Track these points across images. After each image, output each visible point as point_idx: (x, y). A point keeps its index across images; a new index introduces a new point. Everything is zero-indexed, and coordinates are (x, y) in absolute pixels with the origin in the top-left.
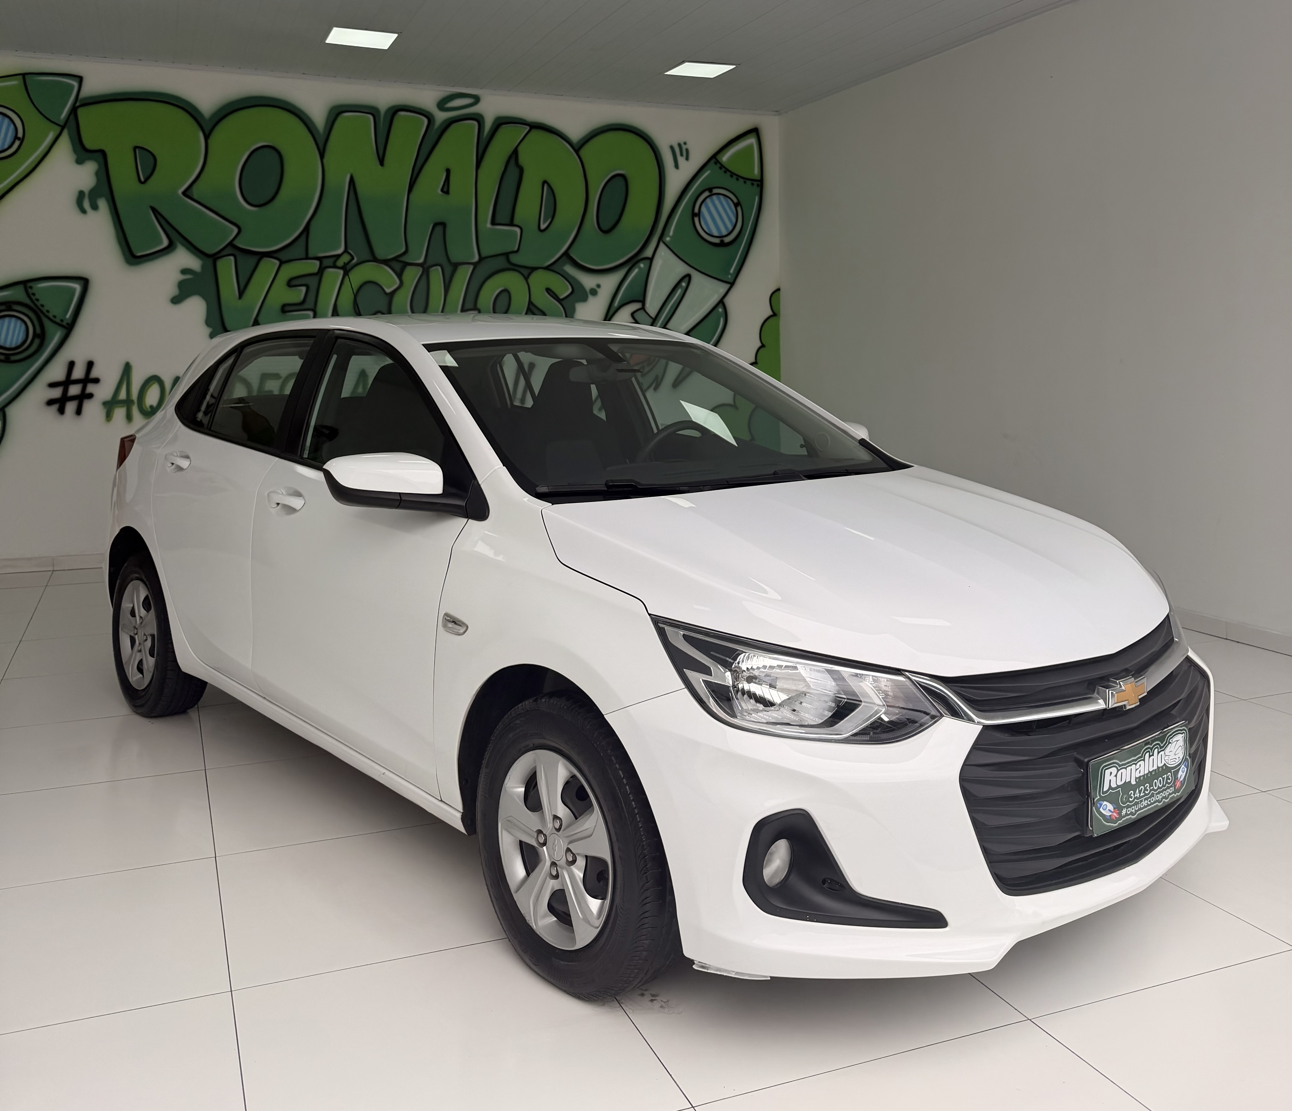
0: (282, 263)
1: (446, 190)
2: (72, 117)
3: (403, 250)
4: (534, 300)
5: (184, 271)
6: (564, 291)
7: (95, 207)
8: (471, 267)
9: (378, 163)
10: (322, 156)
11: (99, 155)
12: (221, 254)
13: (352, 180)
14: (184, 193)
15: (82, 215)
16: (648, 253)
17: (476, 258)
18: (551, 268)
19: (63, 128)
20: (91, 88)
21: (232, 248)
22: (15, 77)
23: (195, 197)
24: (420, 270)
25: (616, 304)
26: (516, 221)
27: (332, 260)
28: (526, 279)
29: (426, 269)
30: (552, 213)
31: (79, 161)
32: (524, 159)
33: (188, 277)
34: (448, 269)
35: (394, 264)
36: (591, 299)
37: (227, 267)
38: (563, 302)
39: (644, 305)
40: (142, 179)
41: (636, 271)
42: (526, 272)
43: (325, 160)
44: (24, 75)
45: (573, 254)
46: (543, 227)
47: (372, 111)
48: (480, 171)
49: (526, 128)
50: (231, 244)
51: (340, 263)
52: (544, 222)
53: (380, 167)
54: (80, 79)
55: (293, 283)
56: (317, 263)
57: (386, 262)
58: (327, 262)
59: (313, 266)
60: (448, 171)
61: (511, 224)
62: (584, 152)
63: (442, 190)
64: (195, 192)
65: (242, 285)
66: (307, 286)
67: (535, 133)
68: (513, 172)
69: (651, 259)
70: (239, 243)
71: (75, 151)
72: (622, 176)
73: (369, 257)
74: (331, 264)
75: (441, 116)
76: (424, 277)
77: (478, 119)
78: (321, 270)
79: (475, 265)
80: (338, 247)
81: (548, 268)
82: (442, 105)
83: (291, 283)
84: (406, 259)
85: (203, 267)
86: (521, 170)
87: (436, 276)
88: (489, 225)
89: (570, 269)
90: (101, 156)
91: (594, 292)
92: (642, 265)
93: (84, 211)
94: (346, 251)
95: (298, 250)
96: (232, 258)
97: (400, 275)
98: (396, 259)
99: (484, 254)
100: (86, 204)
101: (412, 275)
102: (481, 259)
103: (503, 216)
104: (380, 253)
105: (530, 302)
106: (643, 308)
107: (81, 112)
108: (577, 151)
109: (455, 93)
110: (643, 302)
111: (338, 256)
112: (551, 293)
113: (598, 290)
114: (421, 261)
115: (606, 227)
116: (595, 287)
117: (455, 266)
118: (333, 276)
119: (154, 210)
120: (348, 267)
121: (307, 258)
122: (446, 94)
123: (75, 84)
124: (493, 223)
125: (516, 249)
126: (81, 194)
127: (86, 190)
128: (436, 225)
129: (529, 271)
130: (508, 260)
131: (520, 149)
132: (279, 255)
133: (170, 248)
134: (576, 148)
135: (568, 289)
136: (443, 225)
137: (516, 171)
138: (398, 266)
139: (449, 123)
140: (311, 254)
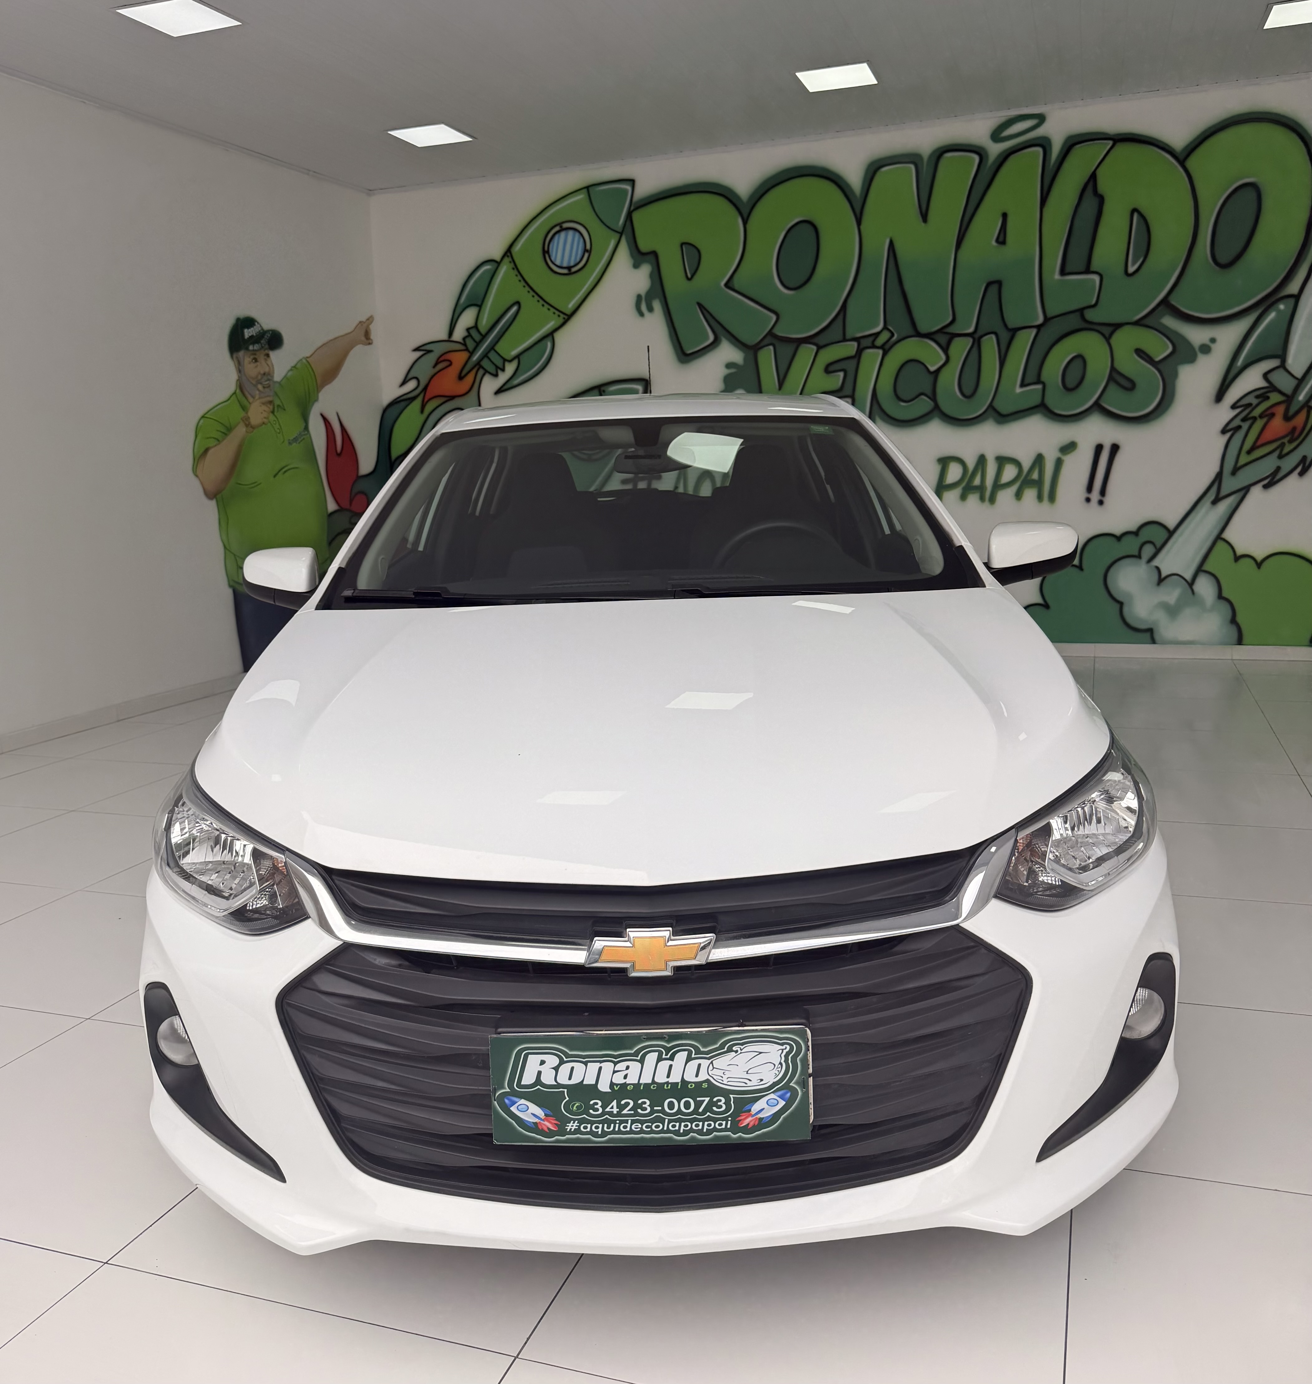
0: (819, 348)
1: (1002, 240)
2: (628, 223)
3: (950, 319)
4: (1118, 365)
5: (729, 365)
6: (1161, 349)
7: (650, 309)
8: (1034, 331)
9: (920, 219)
10: (859, 222)
11: (652, 257)
12: (762, 344)
13: (891, 243)
14: (727, 285)
15: (640, 318)
16: (1293, 288)
17: (1041, 320)
18: (1146, 322)
19: (621, 234)
20: (643, 189)
21: (772, 338)
22: (579, 192)
23: (736, 287)
24: (970, 341)
25: (1240, 362)
26: (1095, 265)
27: (871, 339)
28: (1108, 339)
29: (976, 338)
30: (1145, 249)
31: (636, 266)
32: (1104, 185)
33: (733, 370)
34: (1005, 336)
35: (938, 337)
36: (1202, 360)
37: (767, 357)
38: (1160, 366)
39: (1284, 361)
40: (689, 276)
41: (1272, 315)
42: (1107, 331)
43: (862, 227)
44: (588, 188)
45: (1174, 301)
46: (1131, 269)
47: (912, 158)
48: (1045, 210)
49: (1109, 144)
50: (770, 333)
51: (880, 341)
52: (1133, 264)
53: (923, 224)
54: (632, 182)
55: (831, 368)
56: (855, 344)
57: (929, 336)
58: (865, 343)
59: (850, 348)
60: (1005, 216)
61: (1088, 271)
62: (1192, 163)
63: (997, 241)
64: (736, 283)
65: (781, 377)
66: (845, 371)
67: (1122, 149)
68: (1090, 204)
69: (1297, 298)
70: (779, 332)
71: (632, 255)
72: (1253, 185)
73: (911, 332)
74: (870, 345)
75: (995, 149)
76: (975, 350)
77: (1044, 144)
78: (860, 352)
79: (1039, 327)
80: (876, 325)
81: (1138, 323)
82: (996, 136)
83: (829, 369)
84: (953, 329)
85: (745, 359)
86: (1101, 200)
87: (990, 346)
88: (1057, 276)
89: (1170, 322)
90: (654, 255)
91: (1206, 349)
92: (1282, 307)
93: (641, 314)
94: (885, 328)
95: (836, 333)
96: (771, 348)
97: (946, 350)
98: (941, 331)
99: (1050, 314)
100: (644, 307)
101: (960, 348)
102: (1047, 319)
103: (1077, 261)
104: (924, 327)
105: (1113, 369)
106: (1283, 366)
107: (636, 216)
108: (1182, 163)
109: (1012, 117)
110: (1282, 356)
111: (877, 335)
112: (1143, 356)
113: (1212, 346)
114: (971, 330)
115: (1223, 259)
116: (1208, 342)
117: (1014, 331)
118: (872, 357)
119: (700, 305)
120: (887, 347)
121: (845, 340)
122: (1003, 120)
123: (629, 188)
124: (1063, 272)
125: (1094, 302)
126: (639, 297)
127: (643, 293)
128: (989, 284)
129: (1111, 329)
130: (1083, 317)
131: (1100, 173)
132: (816, 340)
133: (715, 344)
134: (1181, 158)
135: (1168, 347)
136: (999, 283)
137: (1094, 202)
138: (943, 339)
139: (1006, 156)
140: (849, 335)
